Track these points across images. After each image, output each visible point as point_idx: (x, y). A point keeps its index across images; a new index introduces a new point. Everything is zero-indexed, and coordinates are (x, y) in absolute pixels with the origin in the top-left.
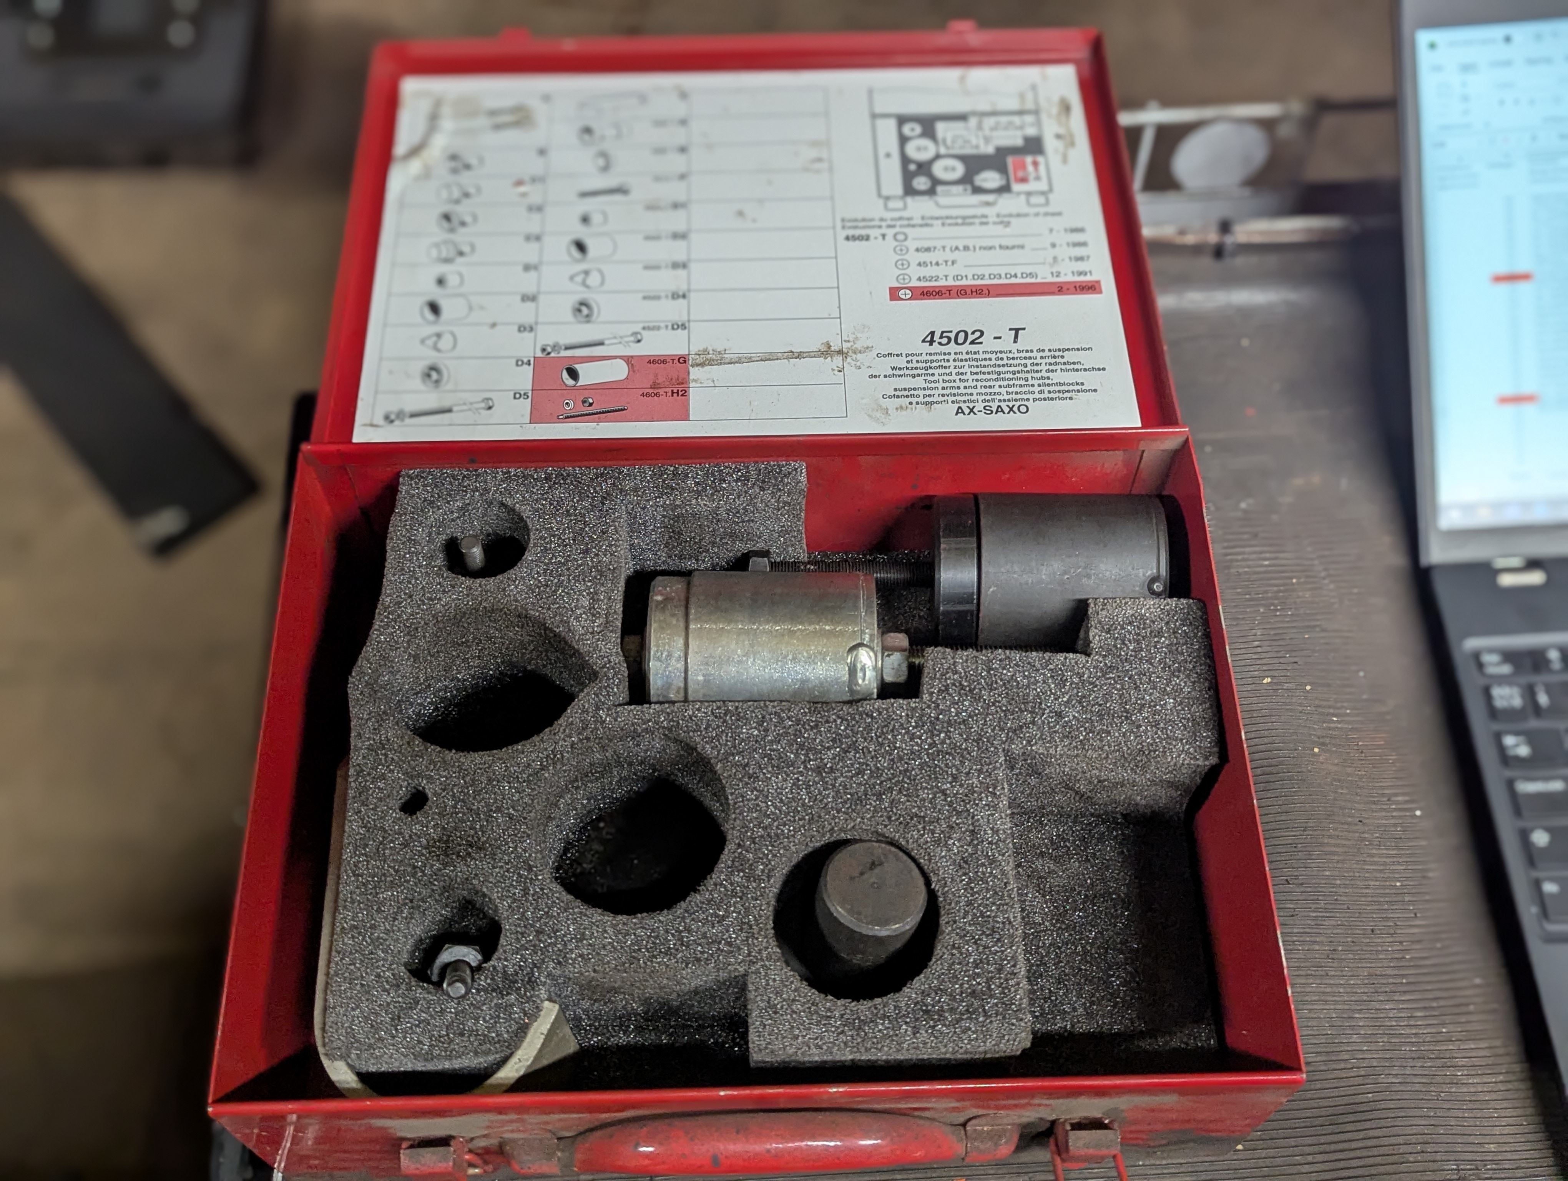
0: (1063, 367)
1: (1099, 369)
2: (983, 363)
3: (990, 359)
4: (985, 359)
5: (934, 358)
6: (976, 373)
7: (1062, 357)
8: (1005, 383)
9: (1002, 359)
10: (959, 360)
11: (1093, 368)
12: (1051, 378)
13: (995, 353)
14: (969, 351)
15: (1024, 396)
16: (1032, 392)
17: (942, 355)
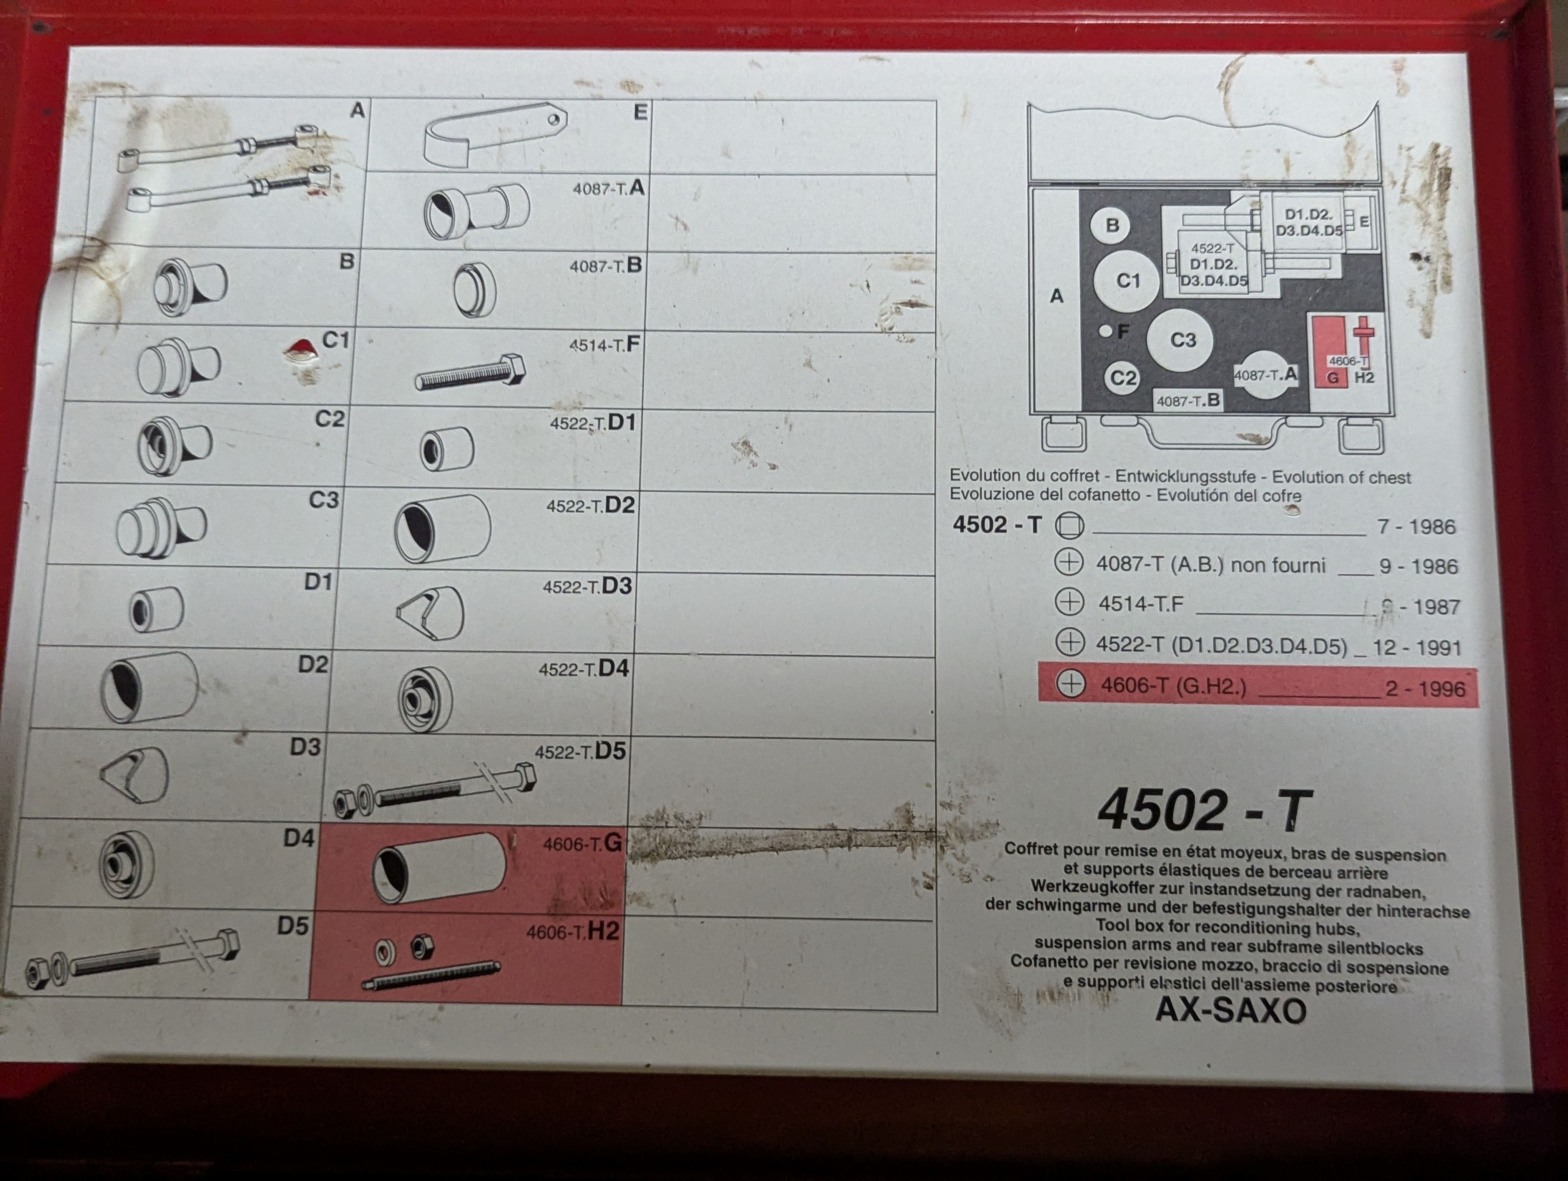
0: (1384, 902)
1: (1457, 914)
2: (1222, 881)
3: (1236, 872)
4: (1226, 872)
5: (1122, 861)
6: (1205, 909)
7: (1384, 875)
8: (1260, 939)
9: (1260, 873)
10: (1173, 871)
11: (1445, 909)
12: (1356, 931)
13: (1246, 857)
14: (1194, 848)
15: (1299, 977)
16: (1316, 968)
17: (1137, 855)
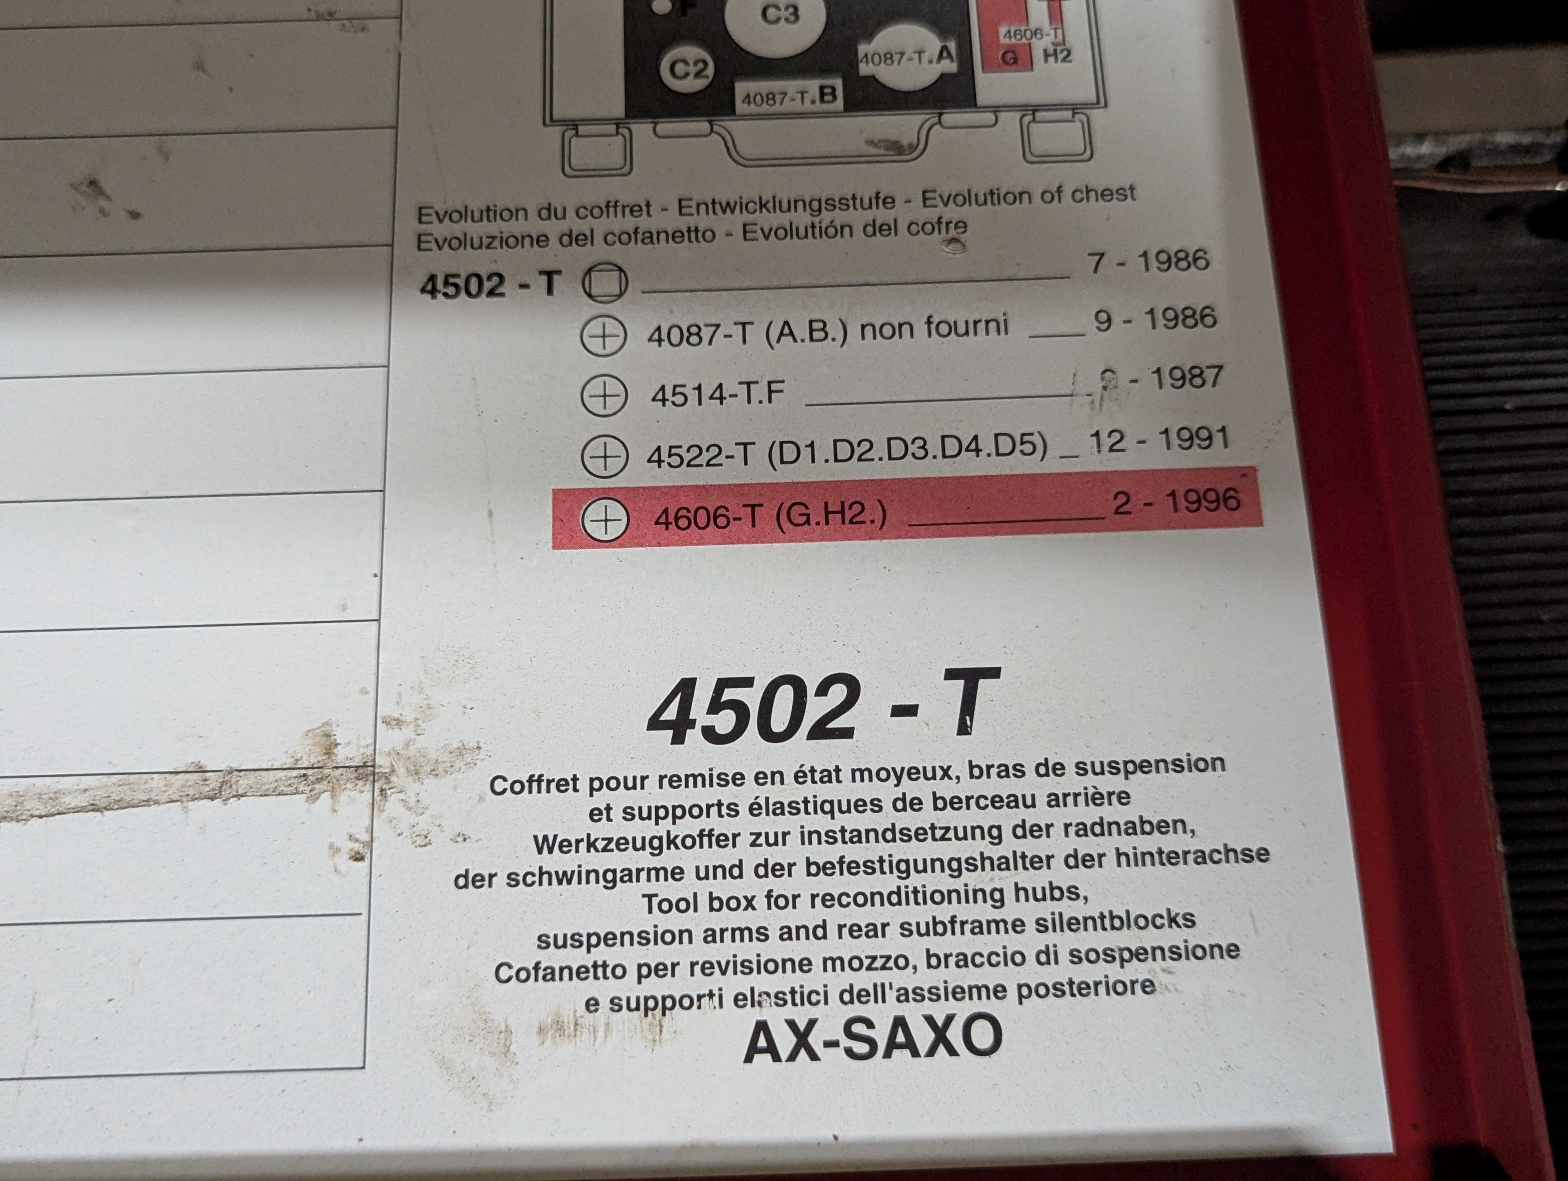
0: (1126, 843)
1: (1248, 856)
2: (854, 821)
3: (877, 806)
4: (859, 805)
5: (686, 796)
6: (825, 869)
7: (1124, 798)
8: (921, 914)
9: (916, 804)
10: (771, 808)
11: (1228, 851)
12: (1082, 893)
13: (893, 780)
14: (806, 769)
15: (988, 976)
16: (1016, 959)
17: (711, 785)
